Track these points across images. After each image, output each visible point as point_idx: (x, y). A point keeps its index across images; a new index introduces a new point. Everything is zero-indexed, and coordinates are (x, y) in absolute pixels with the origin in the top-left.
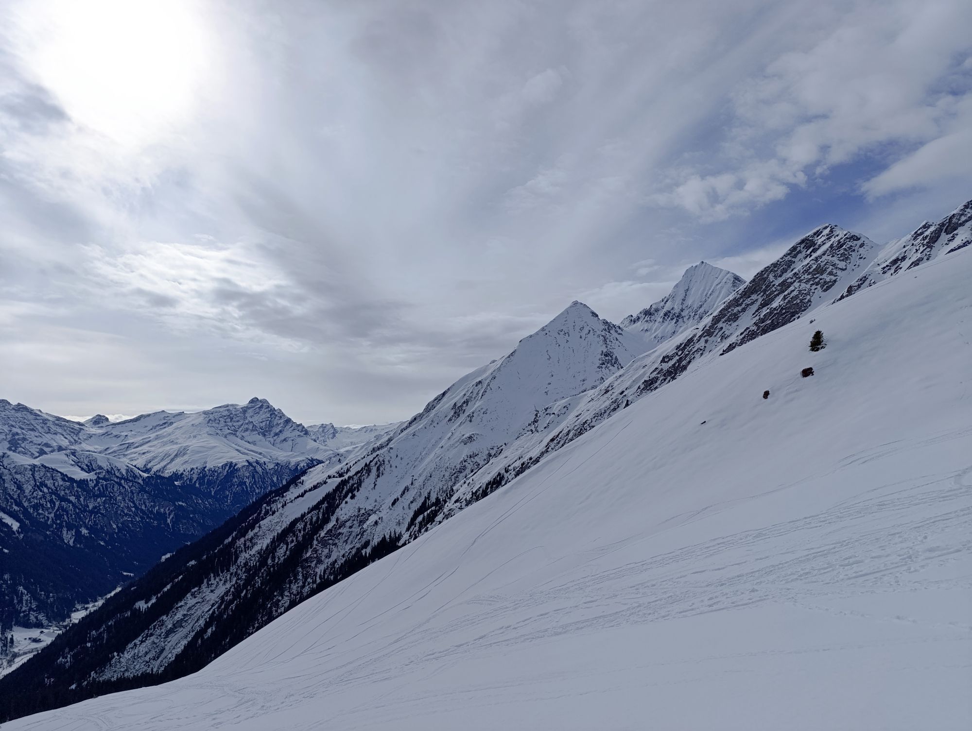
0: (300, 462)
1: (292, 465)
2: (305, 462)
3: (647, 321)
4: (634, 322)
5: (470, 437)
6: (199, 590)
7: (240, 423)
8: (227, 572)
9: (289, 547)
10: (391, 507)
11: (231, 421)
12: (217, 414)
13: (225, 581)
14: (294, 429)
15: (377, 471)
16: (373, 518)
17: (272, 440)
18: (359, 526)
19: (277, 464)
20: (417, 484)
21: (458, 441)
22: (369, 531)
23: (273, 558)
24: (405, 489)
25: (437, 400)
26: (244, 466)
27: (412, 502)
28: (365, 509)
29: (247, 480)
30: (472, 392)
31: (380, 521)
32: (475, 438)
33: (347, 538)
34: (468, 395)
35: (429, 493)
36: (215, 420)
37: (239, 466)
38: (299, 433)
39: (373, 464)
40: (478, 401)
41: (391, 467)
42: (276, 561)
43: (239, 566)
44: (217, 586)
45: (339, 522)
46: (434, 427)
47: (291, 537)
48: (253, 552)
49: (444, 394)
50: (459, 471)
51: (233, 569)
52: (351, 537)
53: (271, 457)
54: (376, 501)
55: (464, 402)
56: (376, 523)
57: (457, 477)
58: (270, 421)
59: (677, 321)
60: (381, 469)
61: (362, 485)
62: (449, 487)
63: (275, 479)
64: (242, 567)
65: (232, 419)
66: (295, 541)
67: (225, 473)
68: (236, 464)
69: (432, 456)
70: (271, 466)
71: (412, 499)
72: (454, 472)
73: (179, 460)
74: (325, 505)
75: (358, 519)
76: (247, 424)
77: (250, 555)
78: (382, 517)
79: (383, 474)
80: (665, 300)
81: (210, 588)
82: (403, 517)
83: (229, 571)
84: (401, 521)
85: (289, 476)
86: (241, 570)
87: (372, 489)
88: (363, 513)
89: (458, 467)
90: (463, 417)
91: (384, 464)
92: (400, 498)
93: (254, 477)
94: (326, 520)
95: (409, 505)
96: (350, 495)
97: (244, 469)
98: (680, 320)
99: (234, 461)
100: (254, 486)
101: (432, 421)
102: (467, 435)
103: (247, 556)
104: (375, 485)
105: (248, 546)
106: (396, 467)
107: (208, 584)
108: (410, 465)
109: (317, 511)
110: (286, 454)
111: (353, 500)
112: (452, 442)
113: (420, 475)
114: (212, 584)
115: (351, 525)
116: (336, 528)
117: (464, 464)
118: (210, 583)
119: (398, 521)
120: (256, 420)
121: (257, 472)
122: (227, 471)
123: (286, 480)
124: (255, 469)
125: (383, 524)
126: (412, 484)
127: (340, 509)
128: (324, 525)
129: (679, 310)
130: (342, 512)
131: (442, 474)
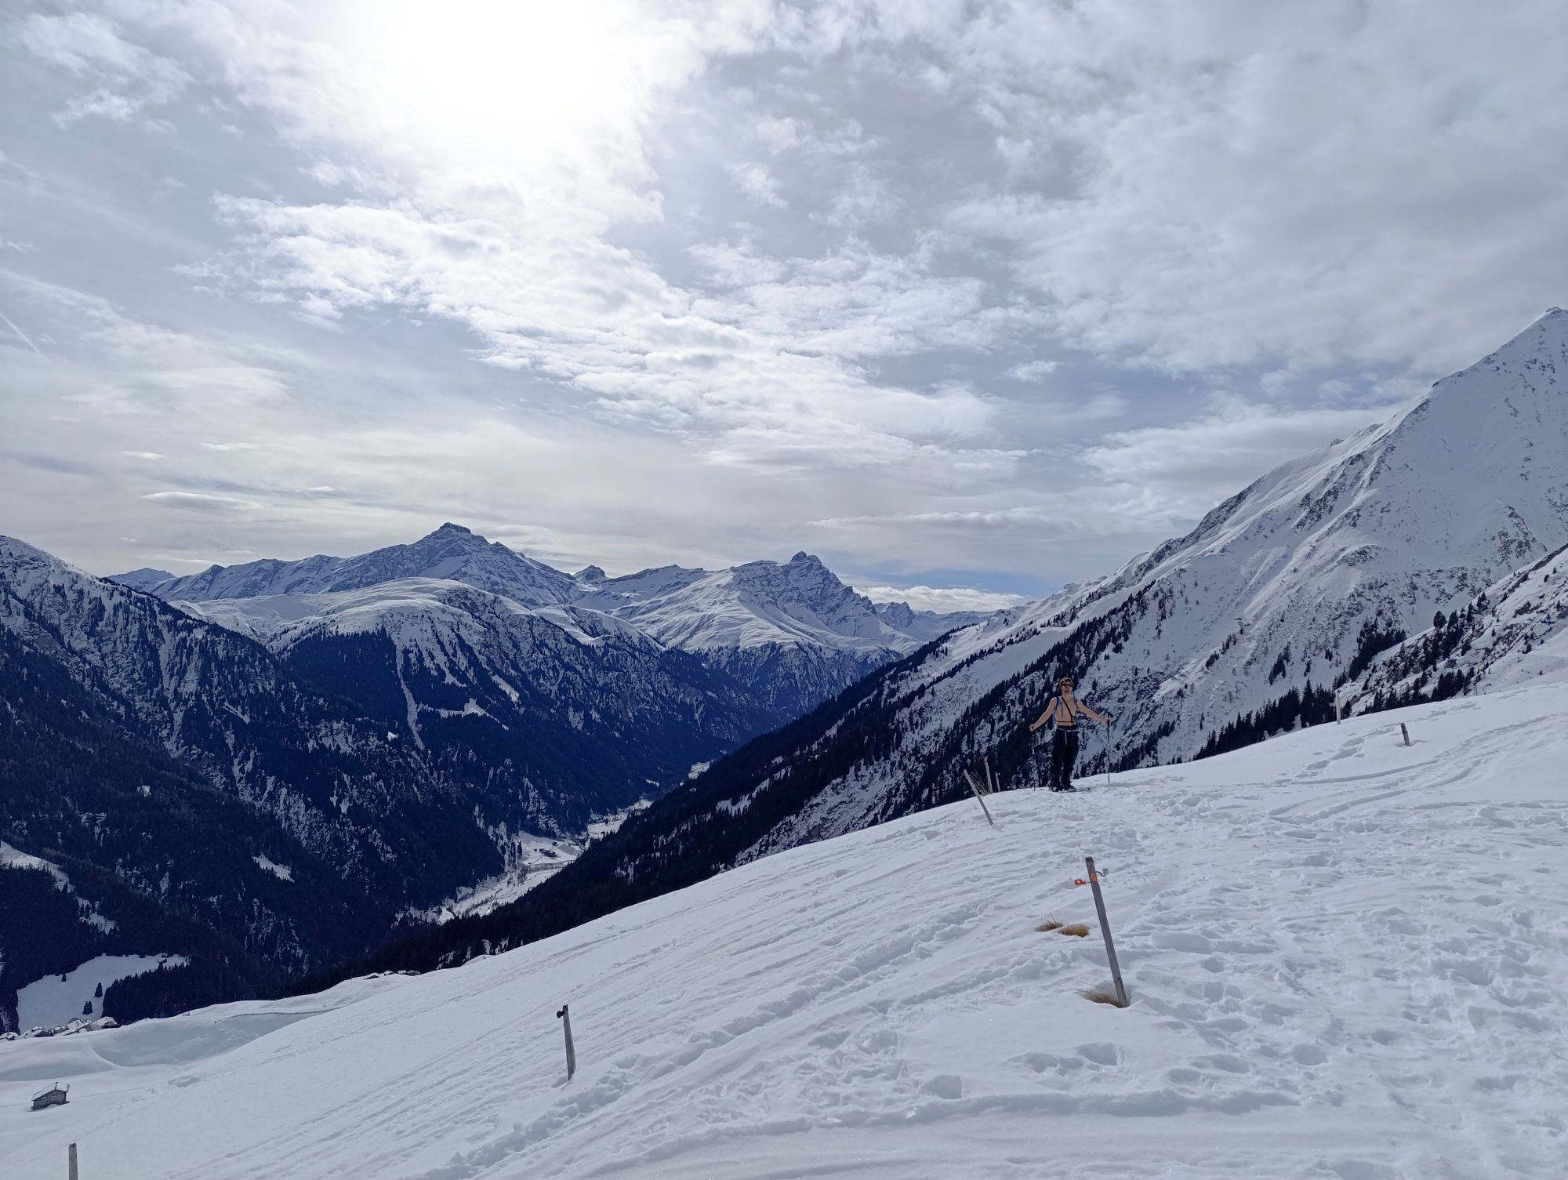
1: (858, 656)
5: (1361, 553)
6: (843, 782)
7: (781, 589)
8: (885, 760)
9: (997, 727)
10: (1206, 669)
11: (768, 585)
12: (749, 572)
13: (883, 775)
14: (858, 604)
15: (1161, 607)
16: (1168, 687)
17: (825, 619)
18: (1137, 699)
19: (839, 652)
20: (1254, 633)
21: (1332, 560)
22: (1167, 707)
23: (971, 743)
24: (1229, 640)
25: (1227, 508)
26: (792, 650)
27: (1249, 663)
28: (1149, 670)
29: (797, 671)
30: (1343, 475)
31: (1188, 691)
32: (1373, 555)
34: (1333, 480)
35: (1287, 649)
36: (749, 580)
37: (786, 649)
38: (865, 611)
39: (1149, 595)
40: (1362, 491)
41: (1187, 601)
42: (976, 748)
43: (905, 754)
44: (870, 780)
45: (1097, 689)
46: (1266, 537)
47: (998, 711)
48: (927, 730)
49: (1241, 497)
50: (1348, 613)
51: (895, 756)
52: (1123, 718)
53: (827, 641)
54: (1168, 659)
55: (1329, 491)
56: (1180, 694)
58: (823, 589)
60: (1168, 605)
61: (1134, 629)
62: (1332, 640)
63: (835, 674)
64: (910, 755)
65: (769, 581)
66: (1006, 718)
67: (766, 659)
68: (781, 647)
69: (1273, 585)
70: (829, 654)
71: (1248, 657)
73: (700, 634)
74: (1054, 665)
75: (1137, 686)
76: (791, 590)
77: (923, 737)
78: (1193, 685)
79: (1172, 614)
81: (861, 783)
82: (1236, 687)
83: (889, 759)
84: (1234, 694)
85: (855, 672)
86: (909, 760)
87: (1154, 638)
88: (1145, 678)
89: (1346, 604)
90: (1332, 519)
91: (1171, 596)
92: (1221, 656)
93: (805, 668)
95: (1245, 668)
96: (1111, 645)
97: (793, 654)
99: (778, 642)
100: (807, 681)
103: (917, 737)
104: (1160, 631)
105: (917, 723)
106: (1198, 603)
107: (856, 775)
108: (1227, 600)
109: (1042, 672)
110: (849, 639)
111: (1119, 654)
112: (1316, 560)
113: (1257, 618)
114: (862, 776)
115: (1121, 696)
116: (1093, 697)
118: (859, 773)
119: (1226, 692)
120: (802, 584)
121: (810, 661)
122: (769, 656)
123: (851, 677)
124: (807, 656)
125: (1197, 697)
126: (1242, 632)
127: (1094, 667)
131: (1310, 617)
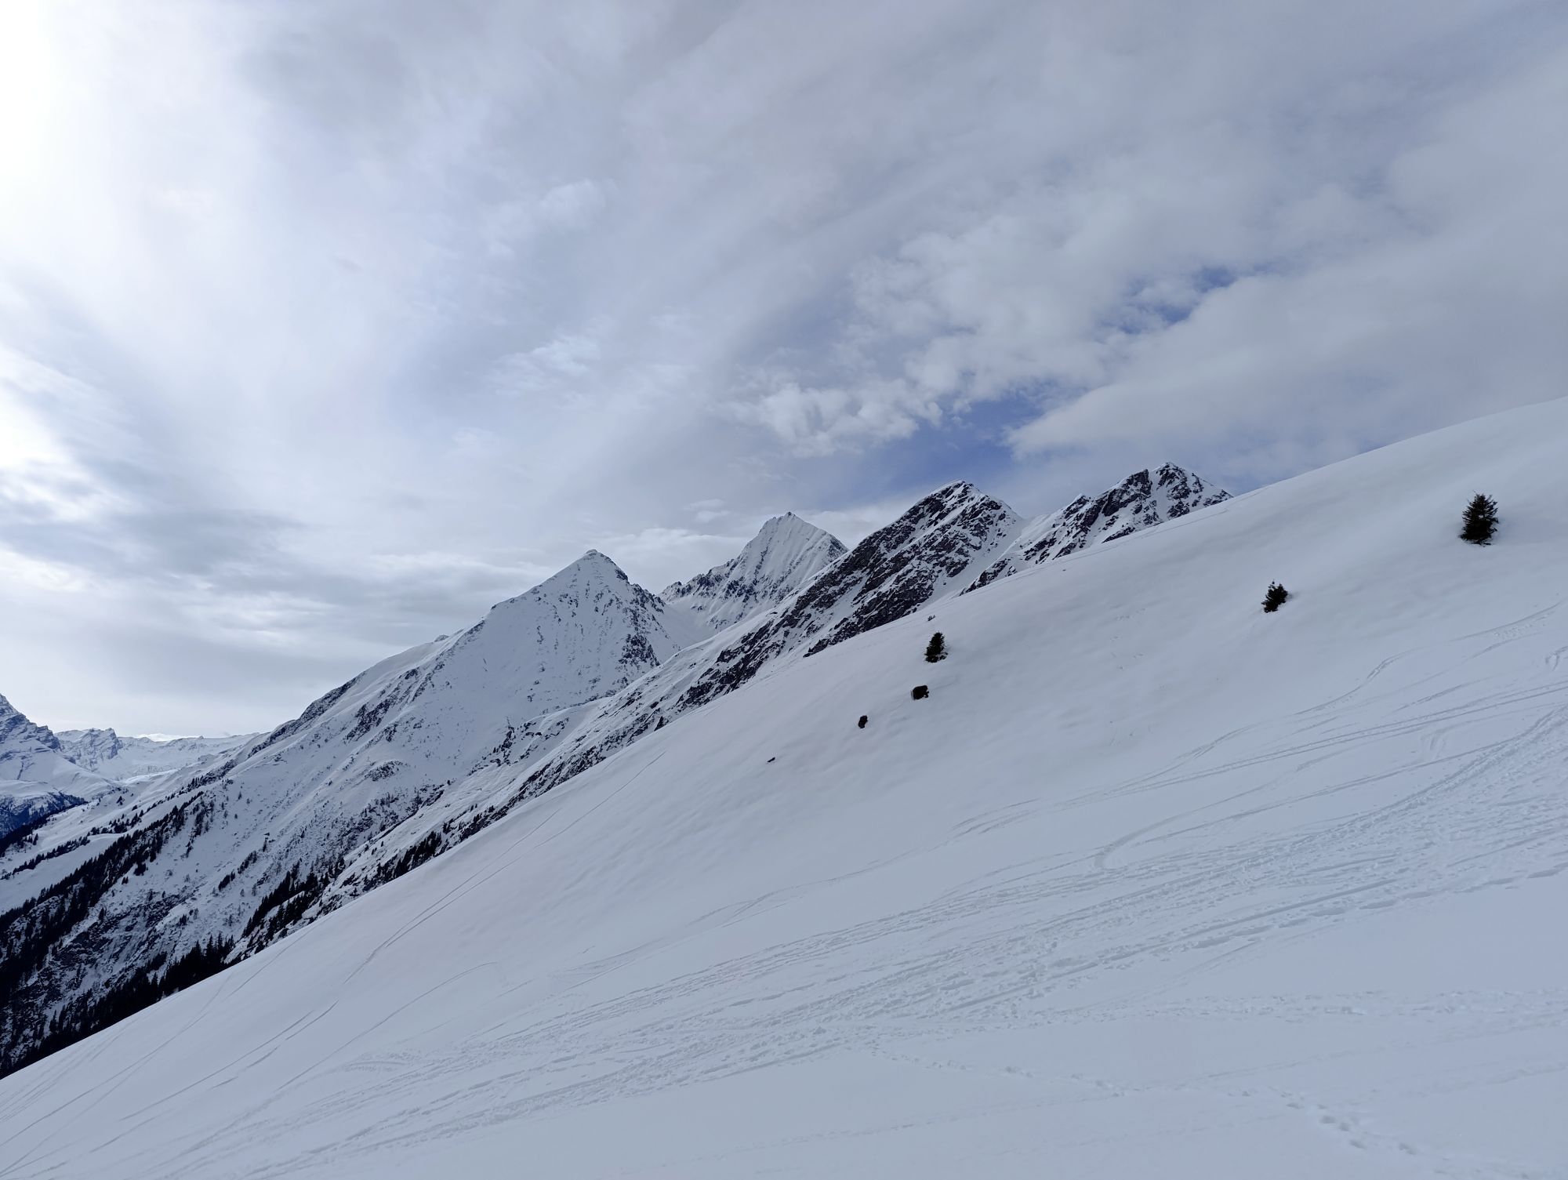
0: (34, 801)
1: (17, 805)
2: (45, 800)
3: (702, 594)
4: (683, 593)
5: (386, 769)
10: (217, 892)
14: (30, 737)
15: (197, 823)
16: (178, 912)
18: (147, 926)
20: (274, 850)
21: (362, 774)
22: (166, 936)
24: (249, 859)
25: (330, 699)
27: (260, 883)
28: (164, 893)
30: (397, 689)
31: (191, 918)
32: (394, 770)
33: (118, 949)
34: (389, 692)
35: (297, 867)
38: (40, 745)
39: (189, 809)
40: (406, 705)
41: (226, 816)
45: (105, 918)
46: (319, 746)
49: (344, 689)
50: (358, 828)
52: (128, 947)
54: (187, 879)
55: (381, 704)
56: (183, 921)
57: (353, 838)
59: (747, 598)
60: (206, 819)
61: (164, 848)
62: (337, 856)
69: (309, 798)
71: (260, 876)
72: (348, 829)
74: (78, 886)
75: (147, 913)
78: (197, 910)
79: (207, 829)
80: (732, 564)
82: (239, 909)
84: (235, 917)
85: (7, 826)
87: (182, 857)
88: (158, 903)
89: (357, 820)
90: (375, 732)
91: (212, 810)
92: (237, 875)
94: (79, 914)
95: (254, 888)
96: (135, 866)
98: (752, 597)
101: (316, 736)
102: (381, 764)
104: (190, 849)
106: (236, 816)
108: (264, 814)
109: (61, 896)
111: (140, 877)
112: (350, 774)
113: (282, 833)
115: (130, 924)
116: (97, 929)
117: (369, 814)
119: (228, 917)
125: (197, 923)
126: (265, 848)
127: (110, 893)
128: (74, 923)
129: (751, 582)
130: (115, 899)
131: (325, 832)
